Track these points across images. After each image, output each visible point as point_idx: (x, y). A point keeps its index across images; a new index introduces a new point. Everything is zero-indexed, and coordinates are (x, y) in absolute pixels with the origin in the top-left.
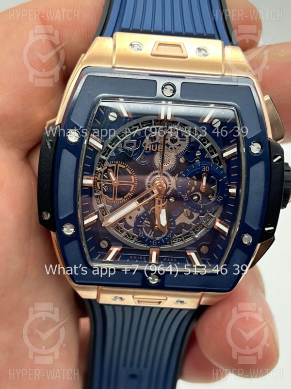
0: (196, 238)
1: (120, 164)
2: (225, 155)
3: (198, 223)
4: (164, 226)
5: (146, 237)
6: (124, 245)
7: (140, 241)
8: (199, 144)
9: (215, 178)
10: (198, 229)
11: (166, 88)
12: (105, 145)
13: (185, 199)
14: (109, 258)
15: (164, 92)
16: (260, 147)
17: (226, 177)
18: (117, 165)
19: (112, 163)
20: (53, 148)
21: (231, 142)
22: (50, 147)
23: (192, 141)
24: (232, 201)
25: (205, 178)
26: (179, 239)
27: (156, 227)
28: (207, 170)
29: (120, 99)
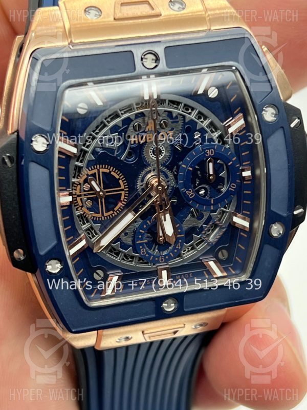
0: (210, 242)
1: (102, 168)
2: (231, 130)
3: (211, 223)
4: (171, 236)
5: (150, 255)
6: (123, 270)
7: (141, 261)
8: (196, 123)
9: (222, 163)
10: (209, 231)
11: (146, 59)
12: (79, 147)
13: (191, 196)
15: (145, 64)
16: (274, 112)
17: (235, 158)
18: (99, 171)
19: (92, 170)
20: (15, 165)
21: (235, 112)
22: (9, 164)
23: (187, 121)
24: (247, 187)
25: (211, 165)
26: (188, 249)
27: (161, 239)
28: (212, 154)
29: (88, 84)
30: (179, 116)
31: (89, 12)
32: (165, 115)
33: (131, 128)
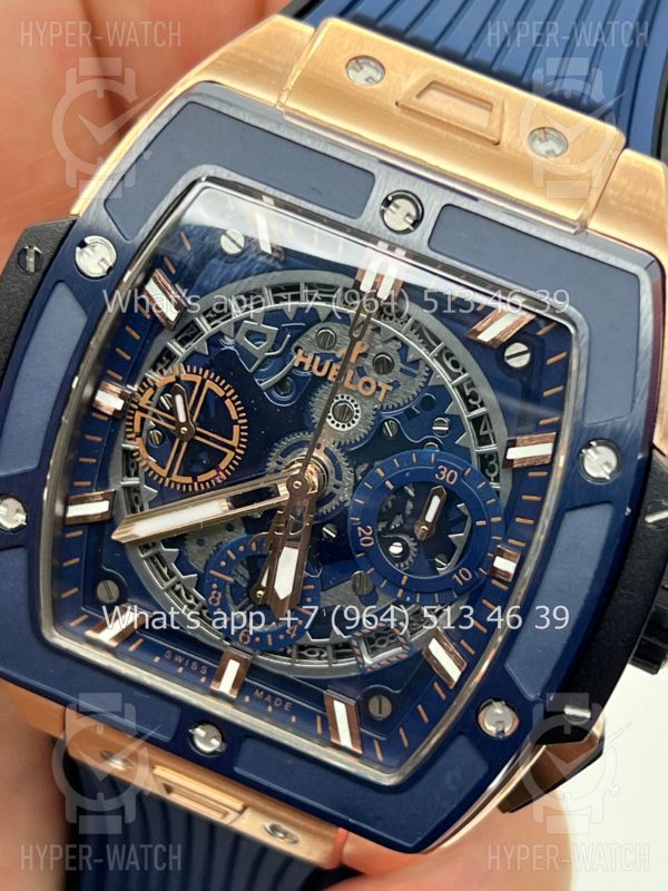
0: (364, 663)
1: (213, 380)
2: (513, 454)
4: (282, 596)
8: (450, 399)
9: (466, 512)
10: (382, 642)
11: (397, 207)
13: (364, 542)
14: (107, 636)
15: (387, 213)
16: (614, 463)
17: (499, 519)
18: (203, 382)
19: (191, 372)
20: (39, 275)
21: (543, 422)
22: (31, 267)
23: (432, 383)
24: (495, 595)
25: (436, 501)
26: (321, 653)
27: (260, 592)
28: (451, 479)
29: (264, 197)
30: (422, 365)
31: (362, 68)
32: (394, 346)
33: (312, 333)
